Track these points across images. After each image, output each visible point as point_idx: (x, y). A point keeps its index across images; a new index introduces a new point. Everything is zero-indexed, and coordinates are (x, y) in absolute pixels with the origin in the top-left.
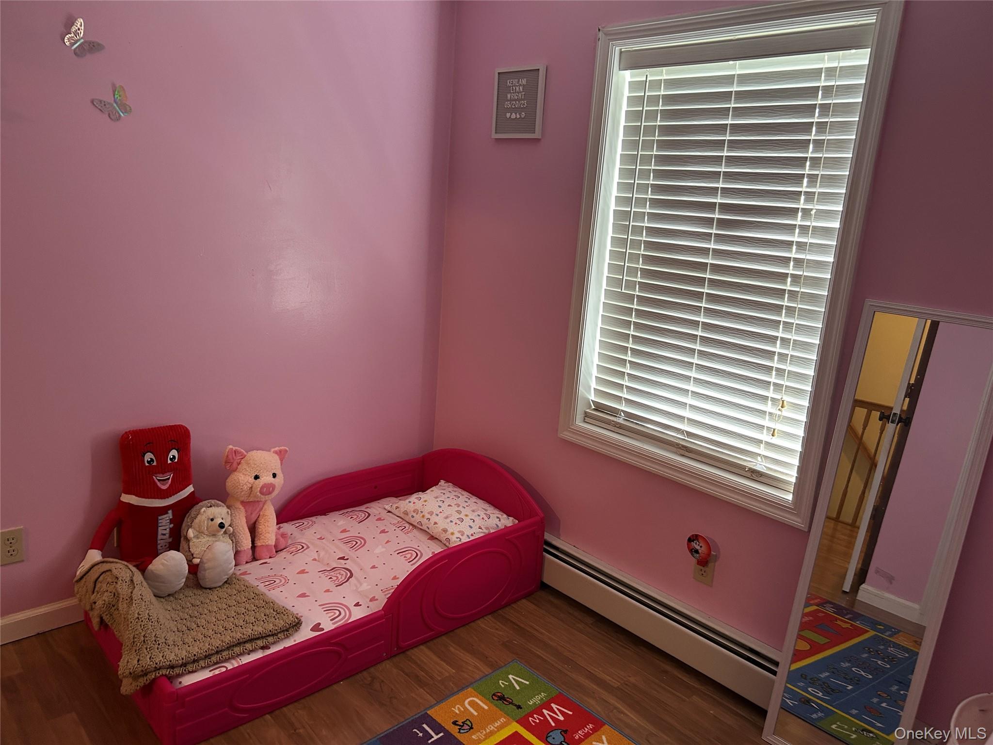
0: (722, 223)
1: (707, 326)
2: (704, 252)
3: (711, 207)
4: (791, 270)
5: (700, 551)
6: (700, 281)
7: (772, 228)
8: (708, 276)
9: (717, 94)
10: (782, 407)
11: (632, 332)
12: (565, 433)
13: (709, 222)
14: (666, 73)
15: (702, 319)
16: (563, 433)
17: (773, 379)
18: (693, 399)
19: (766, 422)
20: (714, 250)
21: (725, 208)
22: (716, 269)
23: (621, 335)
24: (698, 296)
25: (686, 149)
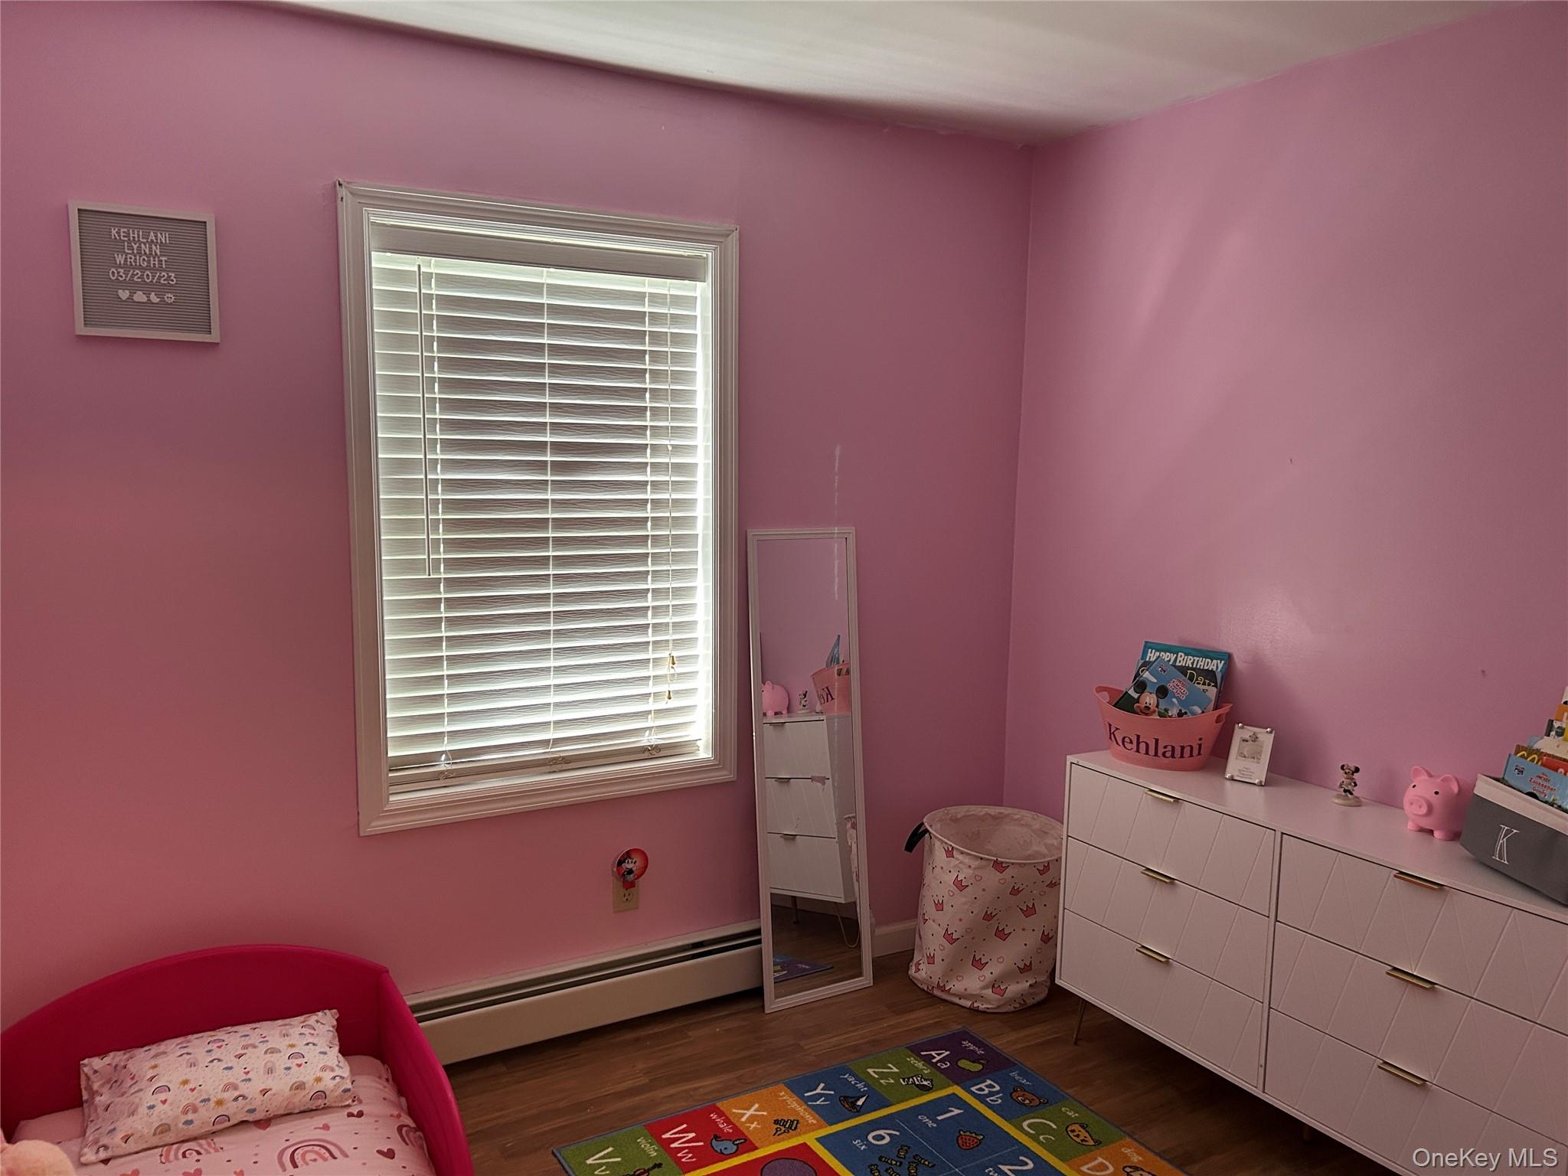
0: (558, 467)
1: (560, 598)
2: (542, 504)
3: (540, 447)
4: (649, 513)
5: (634, 869)
6: (543, 542)
7: (620, 468)
8: (550, 534)
9: (525, 304)
10: (674, 664)
11: (444, 633)
12: (374, 824)
13: (541, 466)
14: (435, 266)
15: (552, 590)
16: (372, 825)
17: (650, 637)
18: (558, 694)
19: (651, 688)
20: (553, 501)
21: (558, 447)
22: (560, 523)
23: (426, 643)
24: (543, 561)
25: (489, 372)
